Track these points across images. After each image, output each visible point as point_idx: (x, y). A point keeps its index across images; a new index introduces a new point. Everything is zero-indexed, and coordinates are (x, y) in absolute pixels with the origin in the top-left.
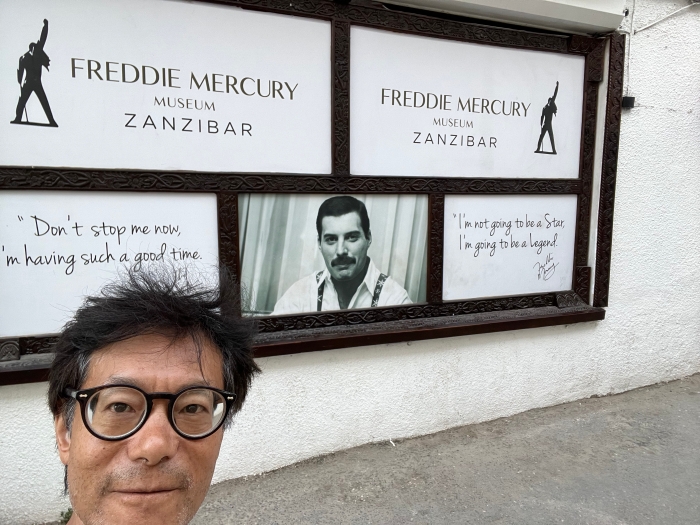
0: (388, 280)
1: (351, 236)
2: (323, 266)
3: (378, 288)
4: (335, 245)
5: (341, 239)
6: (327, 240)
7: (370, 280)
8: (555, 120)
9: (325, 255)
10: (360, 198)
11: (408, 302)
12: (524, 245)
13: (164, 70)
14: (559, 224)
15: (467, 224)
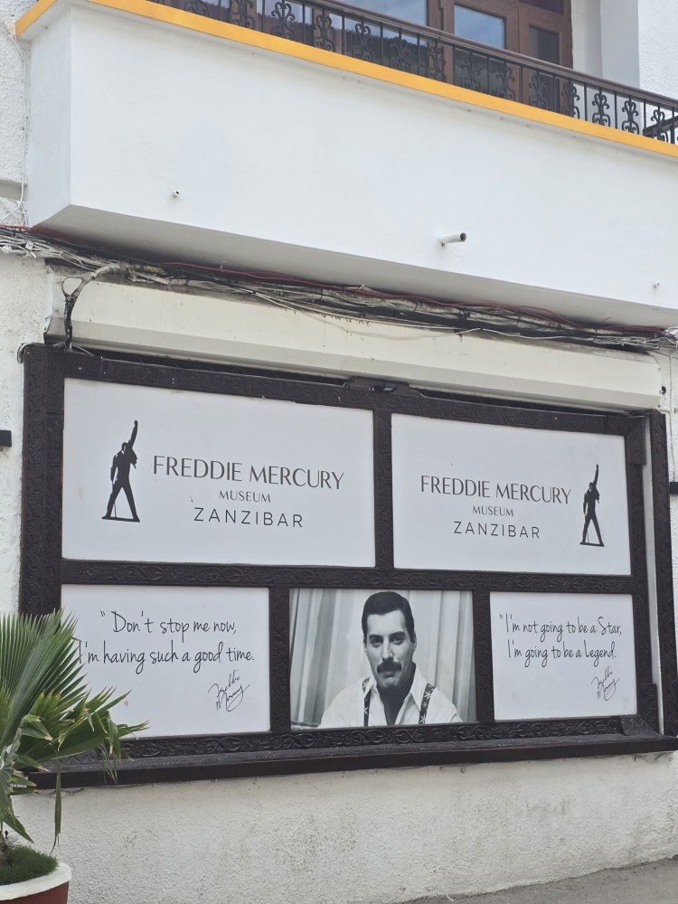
0: (435, 691)
1: (395, 638)
2: (370, 674)
3: (426, 700)
4: (380, 648)
5: (386, 641)
6: (372, 642)
7: (417, 690)
8: (599, 507)
9: (371, 659)
10: (403, 594)
11: (457, 720)
12: (579, 655)
13: (229, 464)
14: (616, 630)
15: (515, 627)
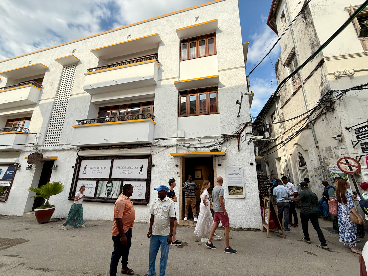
2: (106, 191)
5: (109, 187)
7: (112, 193)
10: (112, 181)
11: (116, 197)
12: (136, 190)
13: (95, 167)
